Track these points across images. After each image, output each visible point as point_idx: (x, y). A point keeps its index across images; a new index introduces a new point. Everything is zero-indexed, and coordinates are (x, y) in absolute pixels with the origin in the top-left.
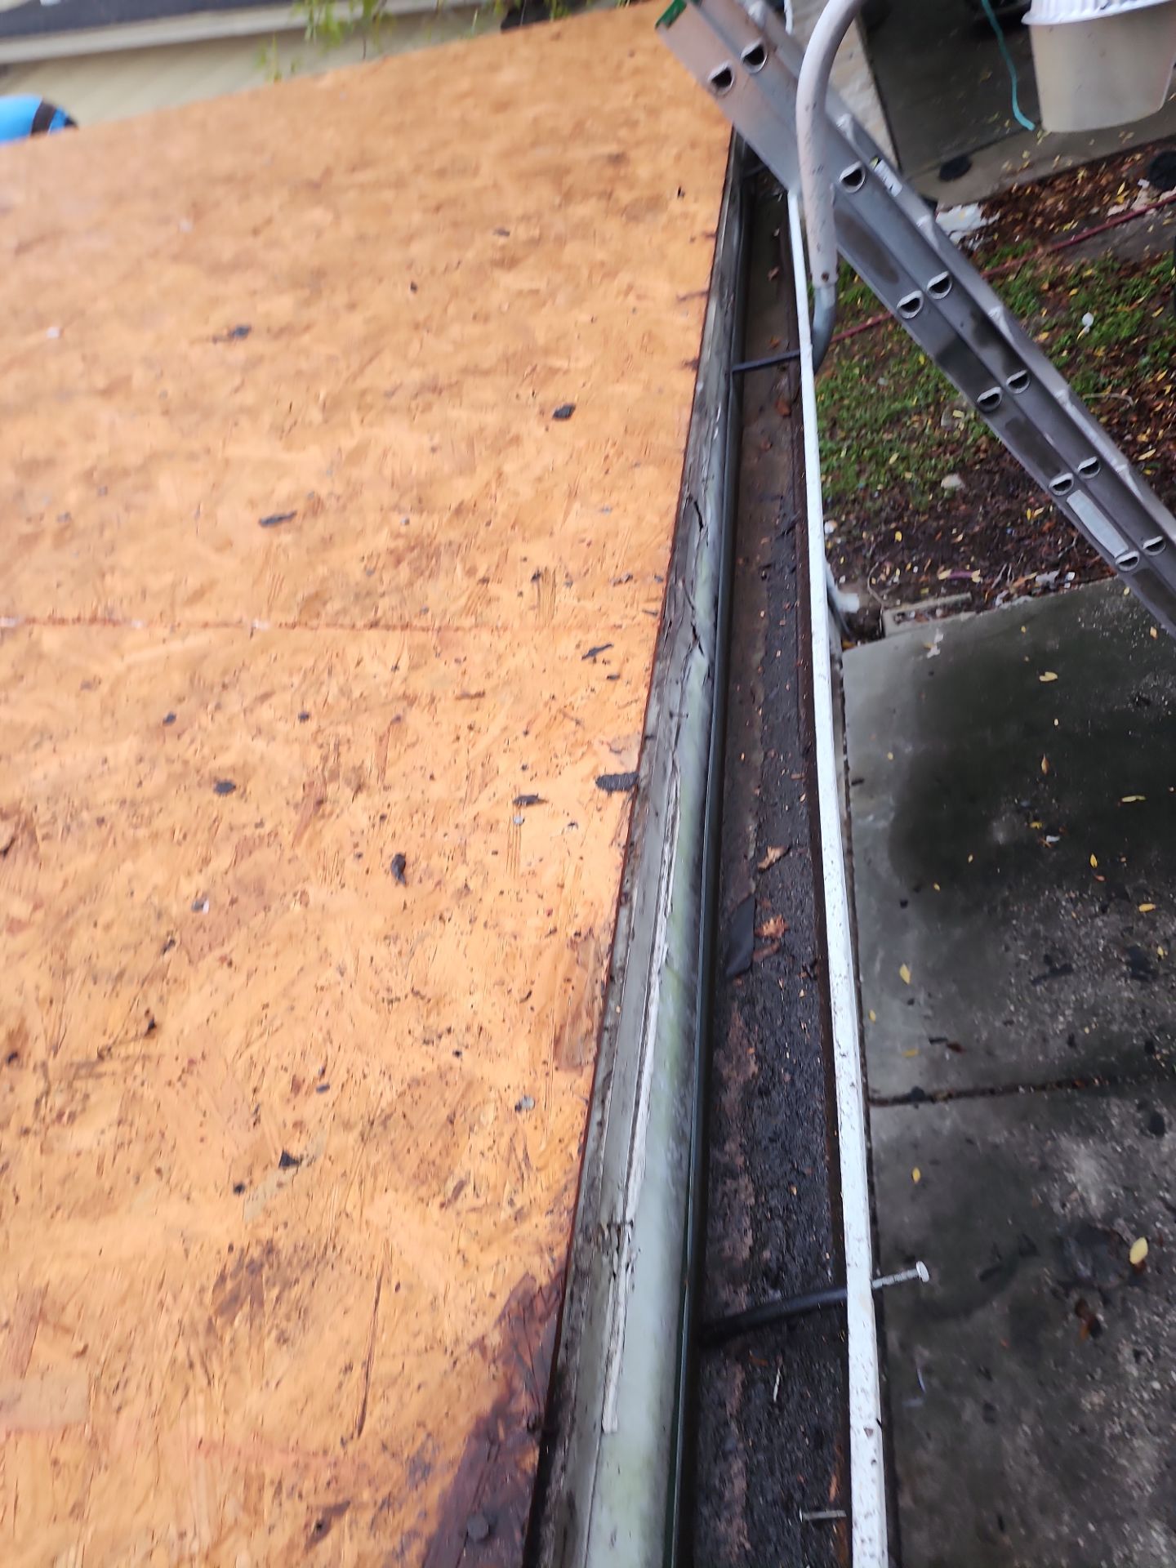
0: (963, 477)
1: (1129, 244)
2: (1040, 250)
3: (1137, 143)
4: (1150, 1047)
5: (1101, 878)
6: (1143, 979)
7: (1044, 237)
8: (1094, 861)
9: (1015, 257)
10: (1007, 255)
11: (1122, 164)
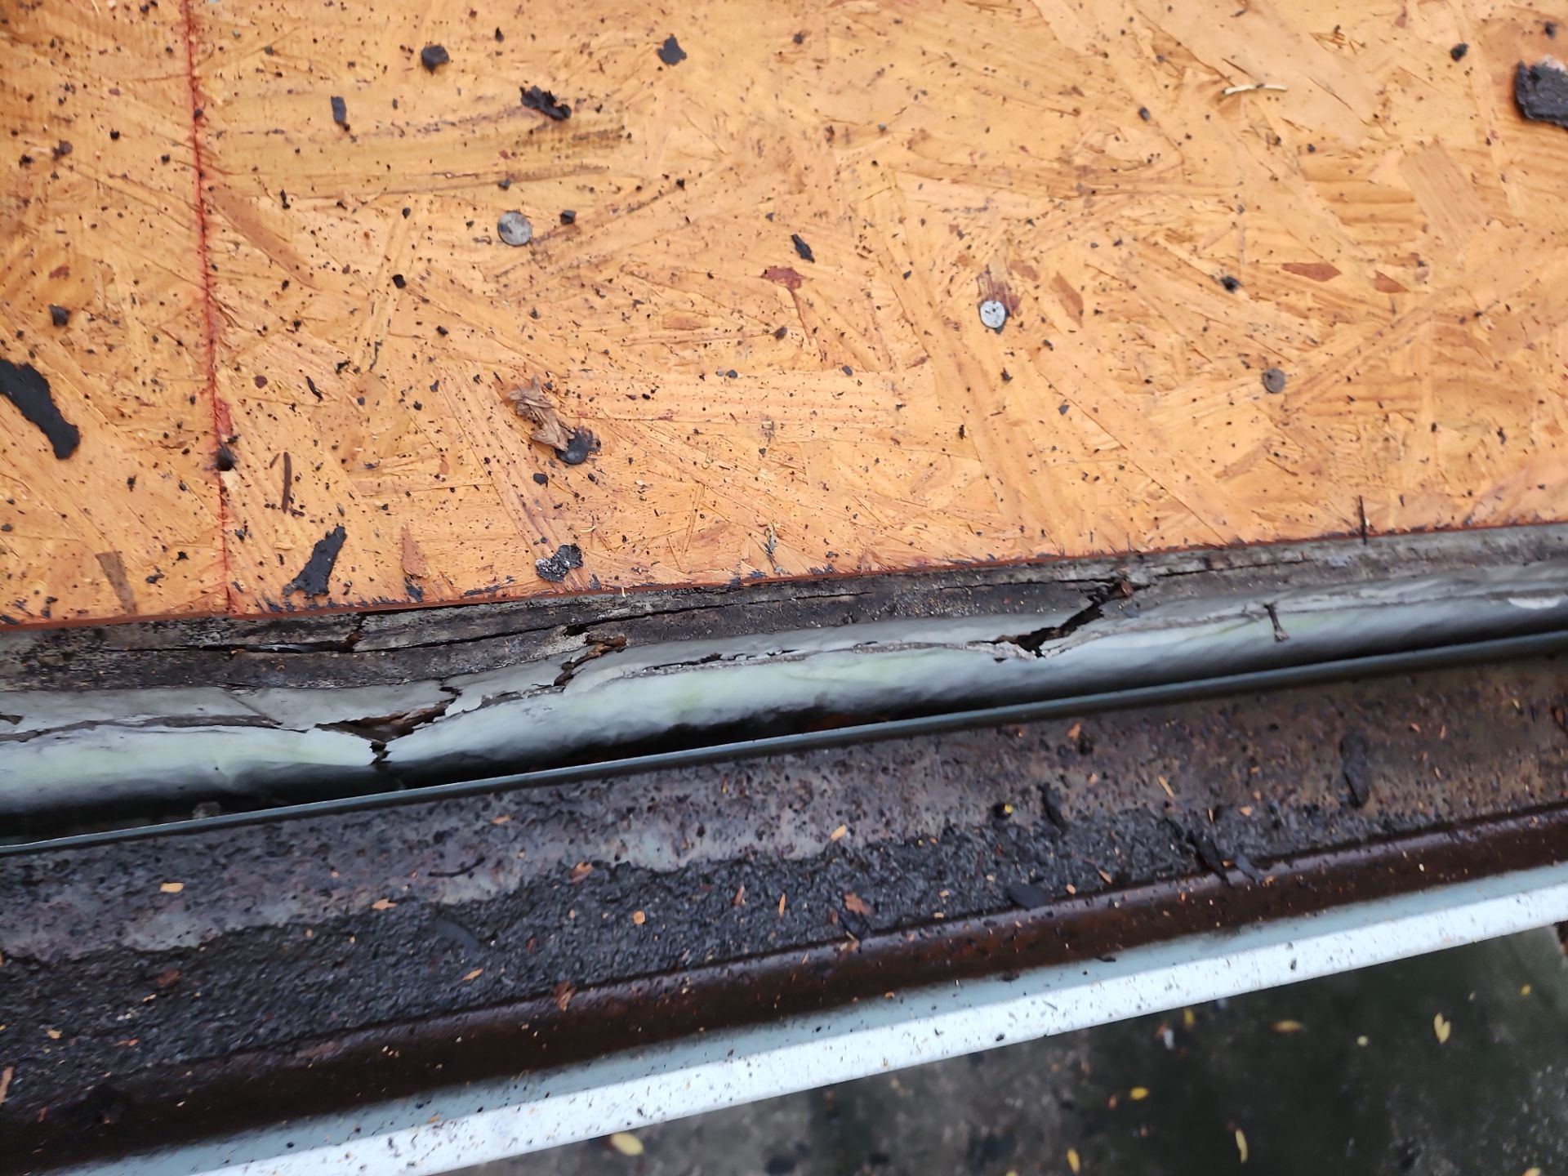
4: (879, 1160)
5: (1113, 1102)
6: (970, 1154)
8: (1139, 1093)
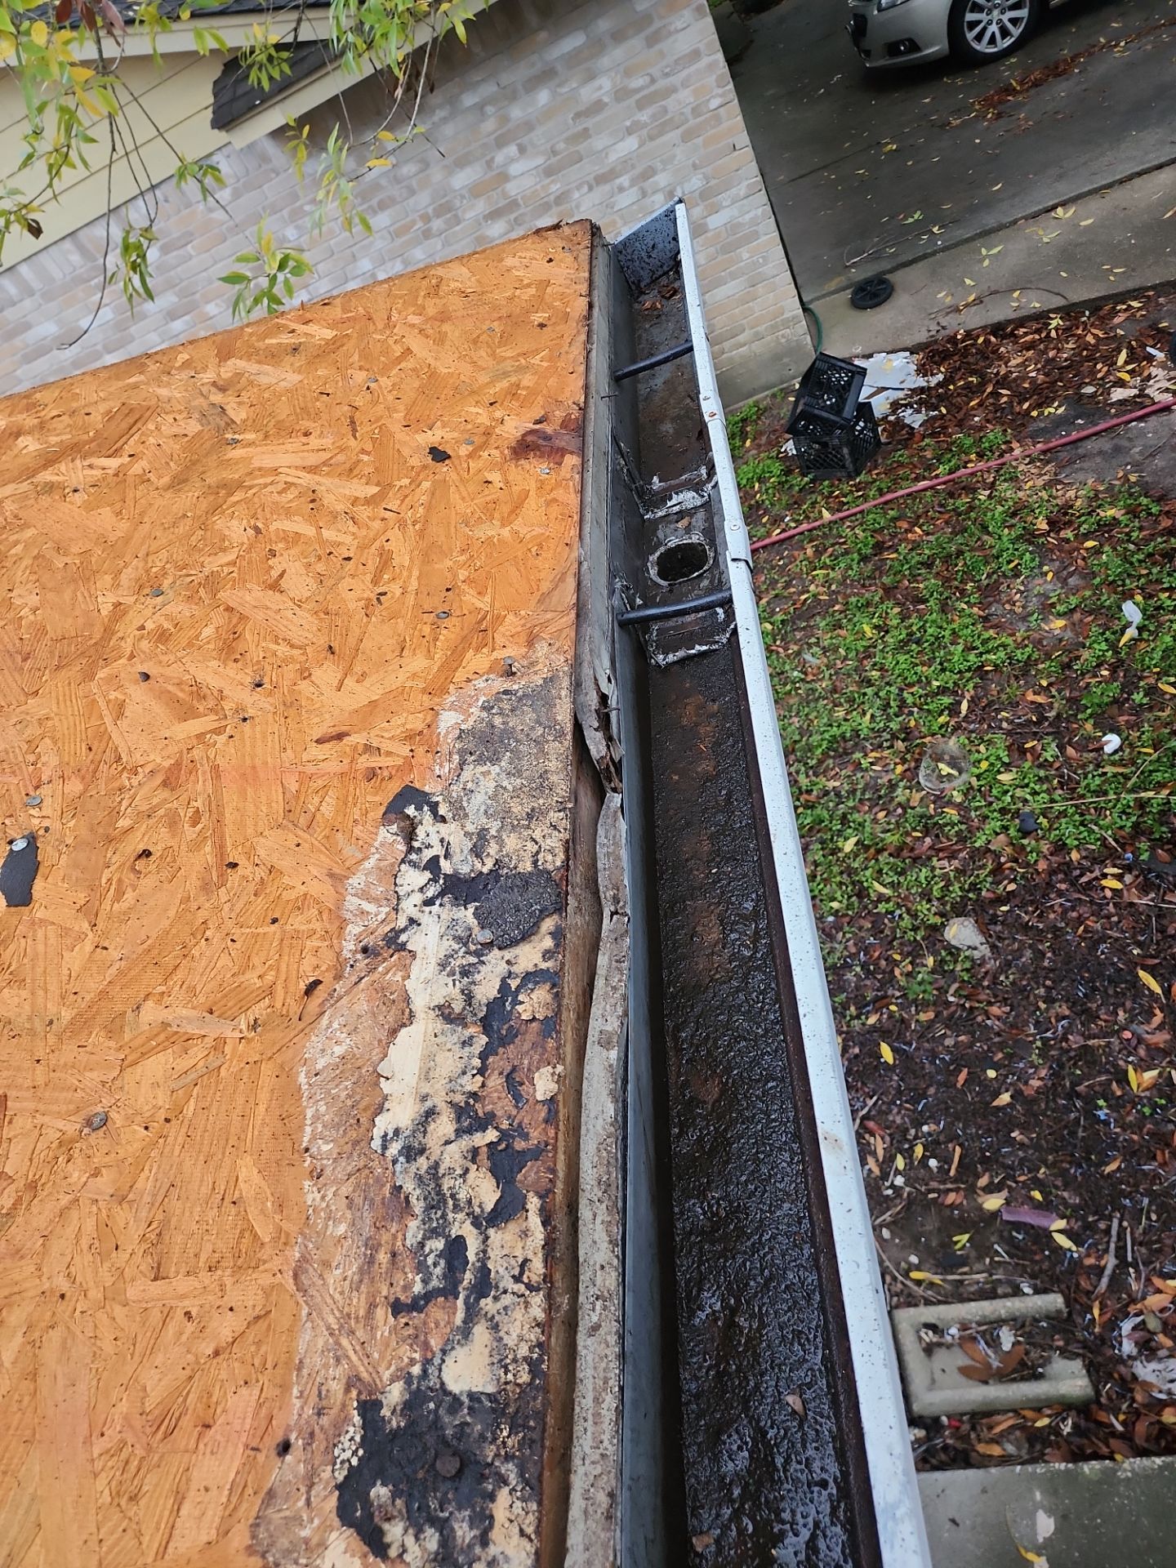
0: (983, 928)
1: (1159, 462)
2: (1018, 451)
3: (1131, 285)
7: (1020, 425)
9: (980, 455)
10: (968, 453)
11: (1114, 313)
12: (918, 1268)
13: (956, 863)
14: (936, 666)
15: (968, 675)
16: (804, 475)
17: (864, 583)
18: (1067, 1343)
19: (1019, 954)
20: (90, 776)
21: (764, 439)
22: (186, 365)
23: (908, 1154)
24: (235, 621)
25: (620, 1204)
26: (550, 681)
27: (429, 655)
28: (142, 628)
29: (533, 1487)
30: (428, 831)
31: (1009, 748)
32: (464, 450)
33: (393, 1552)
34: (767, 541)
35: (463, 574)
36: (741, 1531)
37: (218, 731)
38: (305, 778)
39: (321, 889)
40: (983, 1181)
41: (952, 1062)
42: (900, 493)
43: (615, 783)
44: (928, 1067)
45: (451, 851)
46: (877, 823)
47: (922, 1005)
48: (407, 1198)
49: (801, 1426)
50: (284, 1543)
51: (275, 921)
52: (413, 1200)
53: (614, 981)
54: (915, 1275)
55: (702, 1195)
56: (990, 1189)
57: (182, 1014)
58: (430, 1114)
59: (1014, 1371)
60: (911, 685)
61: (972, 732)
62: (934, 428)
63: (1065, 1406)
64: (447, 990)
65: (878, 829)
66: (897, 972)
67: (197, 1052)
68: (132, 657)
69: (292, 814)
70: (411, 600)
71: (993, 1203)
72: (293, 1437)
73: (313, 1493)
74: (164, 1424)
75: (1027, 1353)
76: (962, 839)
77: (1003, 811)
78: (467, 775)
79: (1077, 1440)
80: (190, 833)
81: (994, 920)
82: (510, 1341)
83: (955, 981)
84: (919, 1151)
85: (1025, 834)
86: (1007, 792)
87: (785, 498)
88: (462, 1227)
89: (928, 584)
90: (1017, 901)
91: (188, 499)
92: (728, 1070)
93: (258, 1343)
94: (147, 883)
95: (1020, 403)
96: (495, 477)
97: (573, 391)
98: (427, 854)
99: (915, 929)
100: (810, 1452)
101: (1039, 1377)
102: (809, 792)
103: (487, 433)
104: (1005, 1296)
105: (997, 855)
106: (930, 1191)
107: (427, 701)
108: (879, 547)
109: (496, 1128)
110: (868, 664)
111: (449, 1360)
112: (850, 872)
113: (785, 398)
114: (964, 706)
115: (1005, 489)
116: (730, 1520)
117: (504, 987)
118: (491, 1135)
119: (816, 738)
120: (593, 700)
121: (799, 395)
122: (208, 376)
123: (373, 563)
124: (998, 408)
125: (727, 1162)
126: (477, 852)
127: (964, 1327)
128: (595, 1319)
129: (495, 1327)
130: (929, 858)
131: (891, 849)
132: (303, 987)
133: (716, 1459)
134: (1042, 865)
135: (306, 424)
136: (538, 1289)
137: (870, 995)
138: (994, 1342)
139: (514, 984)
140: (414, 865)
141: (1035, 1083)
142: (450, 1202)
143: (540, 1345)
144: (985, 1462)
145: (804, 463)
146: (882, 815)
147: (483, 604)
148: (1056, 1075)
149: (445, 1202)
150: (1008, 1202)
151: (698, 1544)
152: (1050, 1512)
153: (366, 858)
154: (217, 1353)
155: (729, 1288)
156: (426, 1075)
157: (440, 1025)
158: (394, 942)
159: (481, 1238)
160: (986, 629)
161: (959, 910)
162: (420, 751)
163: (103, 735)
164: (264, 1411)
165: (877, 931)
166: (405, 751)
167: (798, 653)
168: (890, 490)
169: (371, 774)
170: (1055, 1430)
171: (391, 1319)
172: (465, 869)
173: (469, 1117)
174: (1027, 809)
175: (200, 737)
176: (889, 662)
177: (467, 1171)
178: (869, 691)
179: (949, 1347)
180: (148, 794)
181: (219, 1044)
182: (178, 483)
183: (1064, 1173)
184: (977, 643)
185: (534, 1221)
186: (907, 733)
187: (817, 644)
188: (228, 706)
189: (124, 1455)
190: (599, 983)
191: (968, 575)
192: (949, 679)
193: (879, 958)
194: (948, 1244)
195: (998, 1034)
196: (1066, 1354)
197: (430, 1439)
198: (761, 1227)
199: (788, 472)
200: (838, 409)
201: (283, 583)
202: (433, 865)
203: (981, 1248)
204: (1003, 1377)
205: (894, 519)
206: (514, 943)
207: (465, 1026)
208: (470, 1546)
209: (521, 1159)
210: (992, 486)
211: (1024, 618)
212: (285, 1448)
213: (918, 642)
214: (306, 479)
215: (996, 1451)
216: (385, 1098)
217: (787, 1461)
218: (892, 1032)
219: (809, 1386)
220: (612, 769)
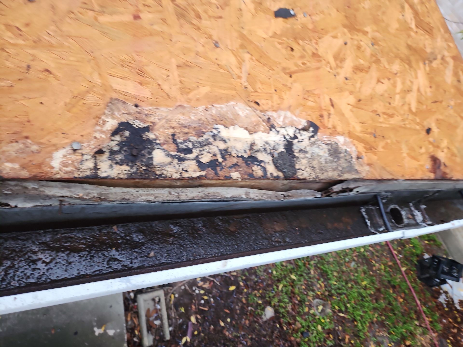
0: (272, 319)
2: (434, 335)
7: (444, 335)
9: (431, 322)
10: (432, 318)
12: (175, 297)
13: (291, 311)
14: (355, 305)
15: (353, 316)
16: (417, 261)
17: (381, 282)
18: (157, 340)
19: (265, 330)
20: (314, 31)
21: (428, 247)
22: (449, 46)
23: (204, 294)
24: (366, 70)
25: (203, 200)
26: (357, 172)
27: (362, 132)
28: (361, 41)
29: (131, 177)
30: (305, 135)
31: (329, 329)
32: (431, 139)
33: (113, 138)
34: (392, 249)
35: (389, 141)
36: (118, 239)
37: (331, 68)
38: (318, 96)
39: (286, 103)
40: (199, 317)
41: (231, 308)
42: (415, 294)
43: (324, 195)
44: (229, 301)
45: (300, 143)
46: (301, 286)
47: (247, 299)
48: (202, 136)
49: (146, 256)
50: (113, 107)
51: (276, 90)
52: (202, 138)
53: (265, 196)
54: (173, 296)
55: (204, 226)
56: (197, 319)
57: (247, 65)
58: (225, 141)
59: (149, 324)
60: (347, 297)
61: (333, 317)
62: (439, 306)
63: (141, 339)
64: (259, 145)
65: (299, 286)
66: (256, 292)
67: (237, 71)
68: (352, 39)
69: (308, 93)
70: (379, 125)
71: (193, 319)
72: (139, 108)
73: (126, 115)
74: (141, 72)
75: (154, 328)
76: (299, 313)
77: (309, 326)
78: (324, 146)
79: (132, 343)
80: (300, 63)
81: (274, 322)
82: (167, 168)
83: (255, 309)
84: (206, 298)
85: (302, 333)
86: (315, 327)
87: (407, 255)
88: (195, 153)
89: (383, 304)
90: (281, 329)
91: (405, 51)
92: (239, 233)
93: (162, 97)
94: (284, 51)
95: (452, 336)
96: (423, 150)
97: (456, 175)
98: (298, 135)
99: (269, 297)
100: (140, 259)
101: (148, 332)
102: (309, 264)
103: (438, 147)
104: (169, 322)
105: (294, 324)
106: (195, 301)
107: (346, 132)
108: (394, 287)
109: (223, 162)
110: (353, 283)
111: (161, 151)
112: (285, 277)
113: (445, 254)
114: (342, 315)
115: (419, 331)
116: (121, 236)
117: (261, 161)
118: (220, 160)
119: (326, 266)
120: (351, 186)
121: (446, 259)
122: (446, 53)
123: (390, 112)
124: (449, 328)
125: (214, 234)
126: (301, 151)
127: (160, 310)
128: (173, 193)
129: (170, 164)
130: (291, 302)
131: (293, 290)
132: (258, 101)
133: (136, 232)
134: (292, 339)
135: (434, 86)
136: (181, 176)
137: (249, 283)
138: (156, 319)
139: (262, 164)
140: (295, 132)
141: (227, 333)
142: (201, 149)
143: (166, 177)
144: (126, 315)
145: (421, 261)
146: (304, 287)
147: (380, 149)
148: (230, 340)
149: (201, 147)
150: (193, 324)
151: (115, 227)
152: (114, 334)
153: (296, 116)
154: (159, 85)
155: (180, 235)
156: (236, 140)
157: (250, 143)
158: (272, 127)
159: (193, 159)
160: (369, 323)
161: (276, 311)
162: (330, 131)
163: (327, 32)
164: (145, 99)
165: (268, 285)
166: (330, 126)
167: (354, 260)
168: (415, 291)
169: (322, 116)
170: (135, 336)
171: (171, 134)
172: (295, 147)
173: (225, 153)
174: (310, 334)
175: (329, 63)
176: (354, 290)
177: (210, 153)
178: (344, 284)
179: (155, 306)
180: (310, 49)
181: (240, 78)
182: (409, 47)
183: (202, 341)
184: (364, 320)
185: (198, 174)
186: (331, 296)
187: (358, 267)
188: (339, 70)
189: (133, 62)
190: (263, 192)
191: (387, 317)
192: (351, 310)
193: (260, 286)
194: (181, 306)
195: (240, 322)
196: (154, 340)
197: (141, 147)
198: (197, 244)
199: (418, 256)
200: (443, 272)
201: (380, 84)
202: (296, 137)
203: (181, 315)
204: (148, 321)
205: (404, 292)
206: (274, 164)
207: (250, 150)
208: (115, 160)
209: (214, 169)
210: (420, 326)
211: (374, 336)
212: (136, 106)
213: (362, 300)
214: (415, 88)
215: (129, 319)
216: (228, 128)
217: (137, 252)
218: (239, 290)
219: (156, 259)
220: (329, 194)
